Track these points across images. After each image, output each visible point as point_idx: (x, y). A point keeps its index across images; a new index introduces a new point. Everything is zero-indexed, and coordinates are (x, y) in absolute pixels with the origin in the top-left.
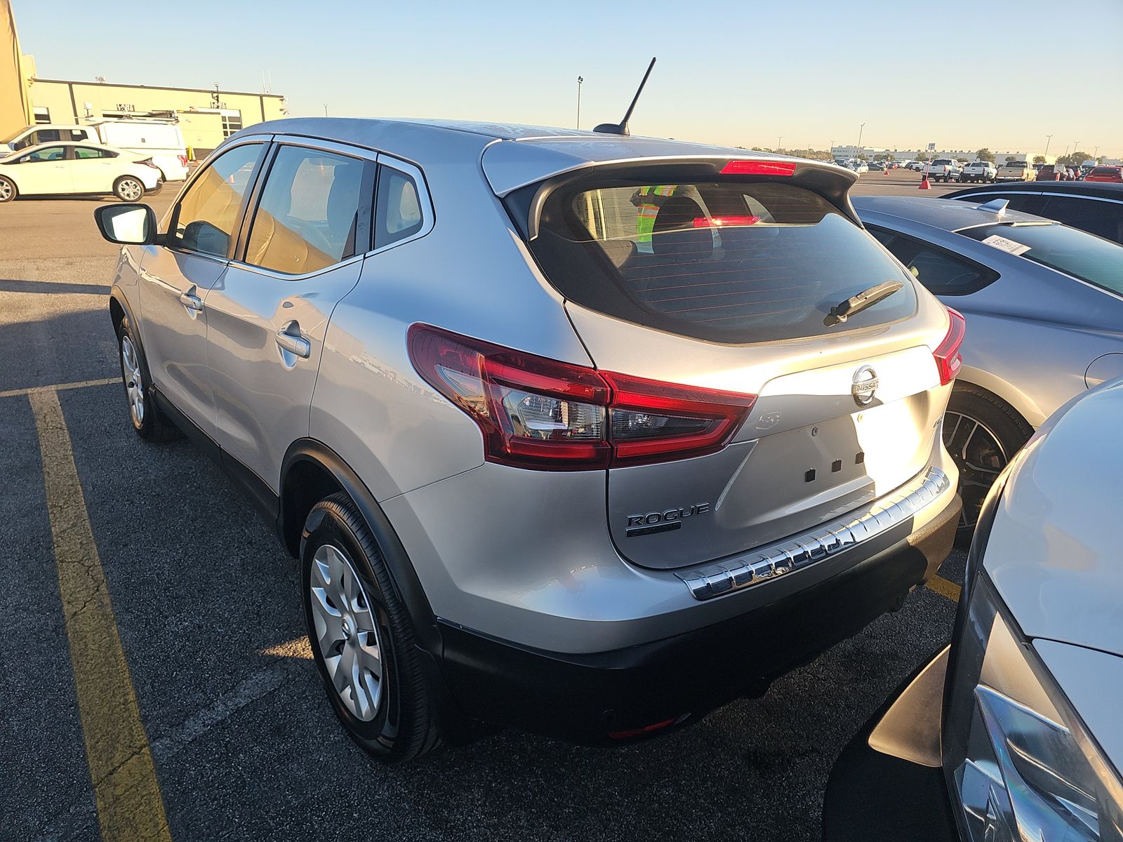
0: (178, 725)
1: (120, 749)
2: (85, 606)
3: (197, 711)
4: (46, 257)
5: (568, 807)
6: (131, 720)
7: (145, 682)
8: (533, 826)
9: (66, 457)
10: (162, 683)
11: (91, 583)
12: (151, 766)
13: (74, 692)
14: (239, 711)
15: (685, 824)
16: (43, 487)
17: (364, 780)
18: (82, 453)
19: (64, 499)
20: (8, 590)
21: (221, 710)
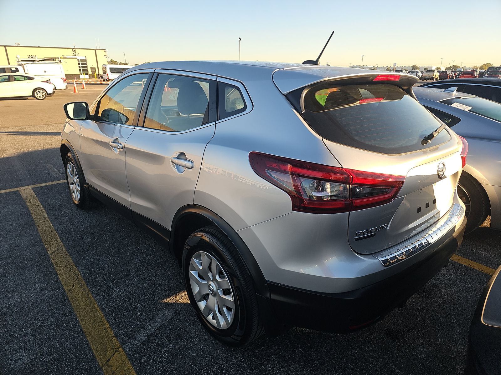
0: (132, 337)
1: (109, 350)
2: (74, 286)
3: (139, 330)
4: (8, 127)
5: (316, 361)
6: (110, 336)
7: (112, 318)
8: (303, 370)
9: (45, 219)
10: (120, 318)
11: (73, 275)
12: (125, 356)
13: (80, 325)
14: (158, 329)
15: (368, 364)
16: (38, 233)
17: (223, 356)
18: (52, 216)
19: (49, 237)
20: (35, 281)
21: (150, 329)
